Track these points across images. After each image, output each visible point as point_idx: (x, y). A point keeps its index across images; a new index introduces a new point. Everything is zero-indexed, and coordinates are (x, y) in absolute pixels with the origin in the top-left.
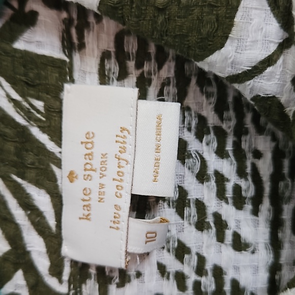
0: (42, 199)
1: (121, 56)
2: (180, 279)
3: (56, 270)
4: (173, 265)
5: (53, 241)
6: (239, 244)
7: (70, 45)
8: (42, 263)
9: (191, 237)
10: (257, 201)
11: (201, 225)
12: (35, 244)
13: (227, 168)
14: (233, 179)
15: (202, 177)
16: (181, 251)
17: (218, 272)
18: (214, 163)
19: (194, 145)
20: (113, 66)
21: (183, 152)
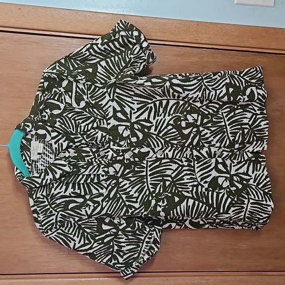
0: (29, 153)
1: (38, 138)
2: (44, 162)
3: (30, 161)
4: (43, 160)
5: (30, 157)
6: (51, 158)
7: (32, 137)
8: (29, 160)
9: (45, 157)
10: (53, 153)
11: (46, 156)
12: (28, 158)
13: (50, 150)
14: (50, 151)
15: (47, 151)
16: (44, 159)
17: (48, 161)
18: (48, 149)
19: (46, 147)
20: (37, 139)
21: (44, 148)
